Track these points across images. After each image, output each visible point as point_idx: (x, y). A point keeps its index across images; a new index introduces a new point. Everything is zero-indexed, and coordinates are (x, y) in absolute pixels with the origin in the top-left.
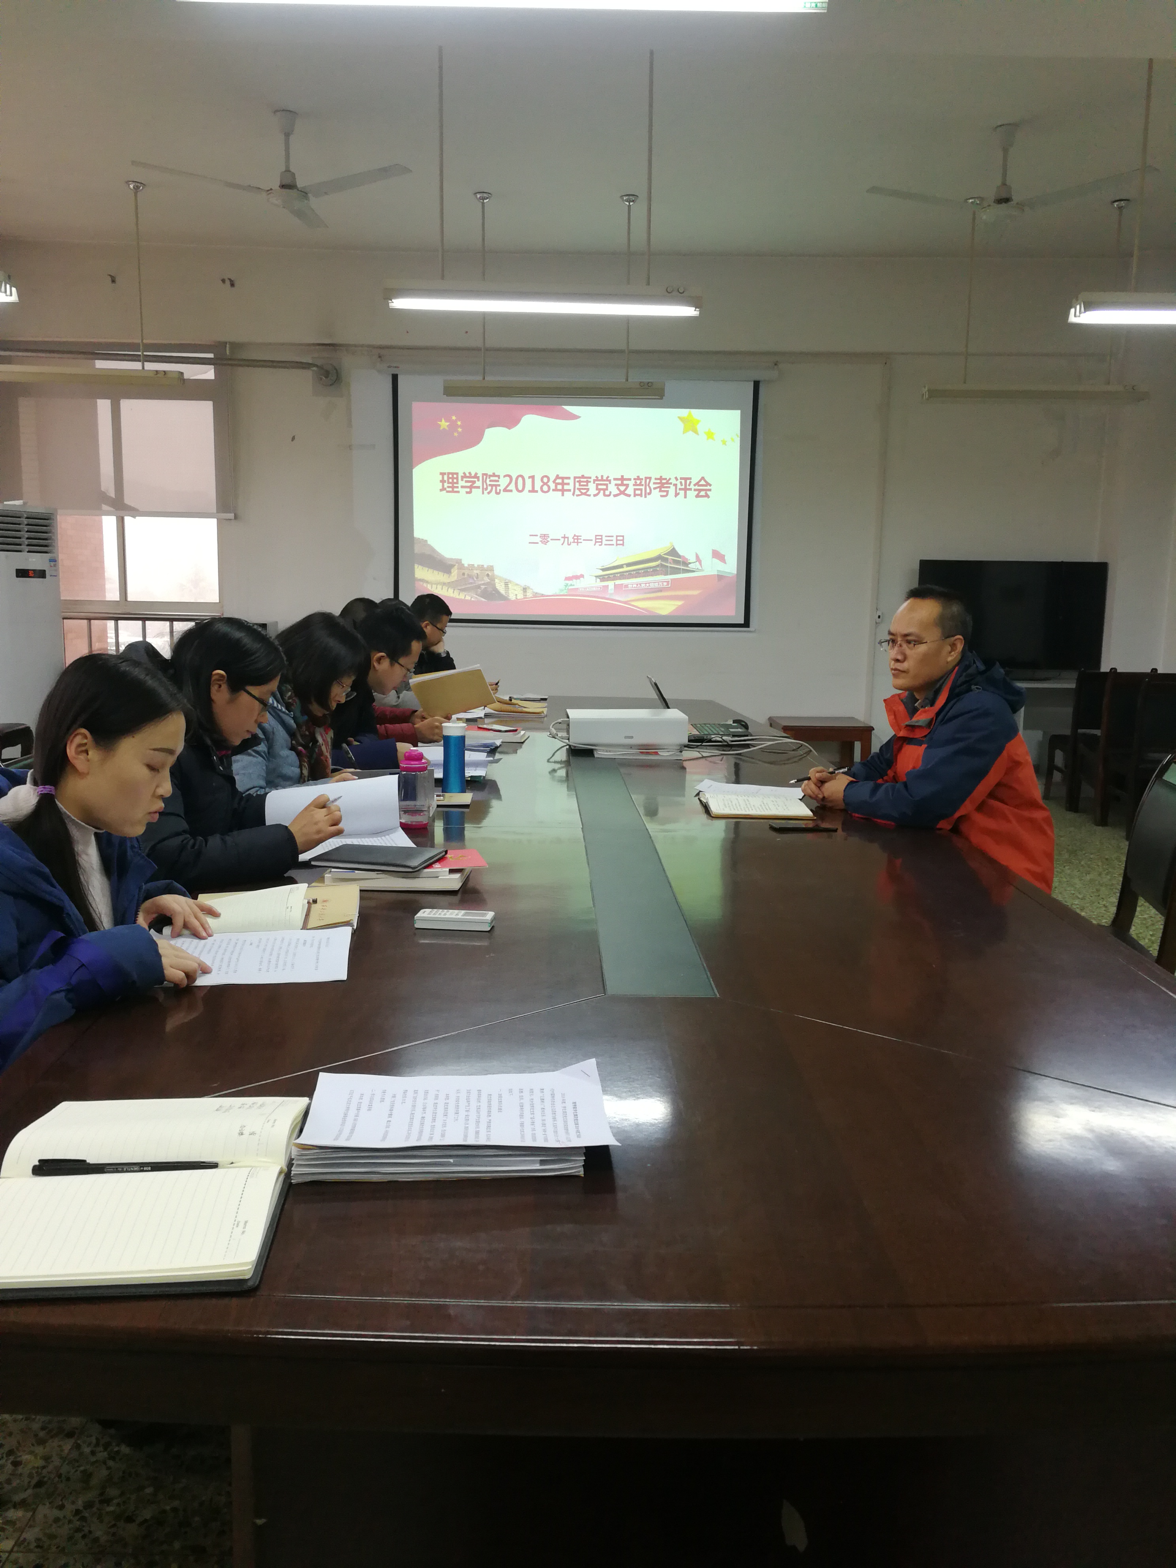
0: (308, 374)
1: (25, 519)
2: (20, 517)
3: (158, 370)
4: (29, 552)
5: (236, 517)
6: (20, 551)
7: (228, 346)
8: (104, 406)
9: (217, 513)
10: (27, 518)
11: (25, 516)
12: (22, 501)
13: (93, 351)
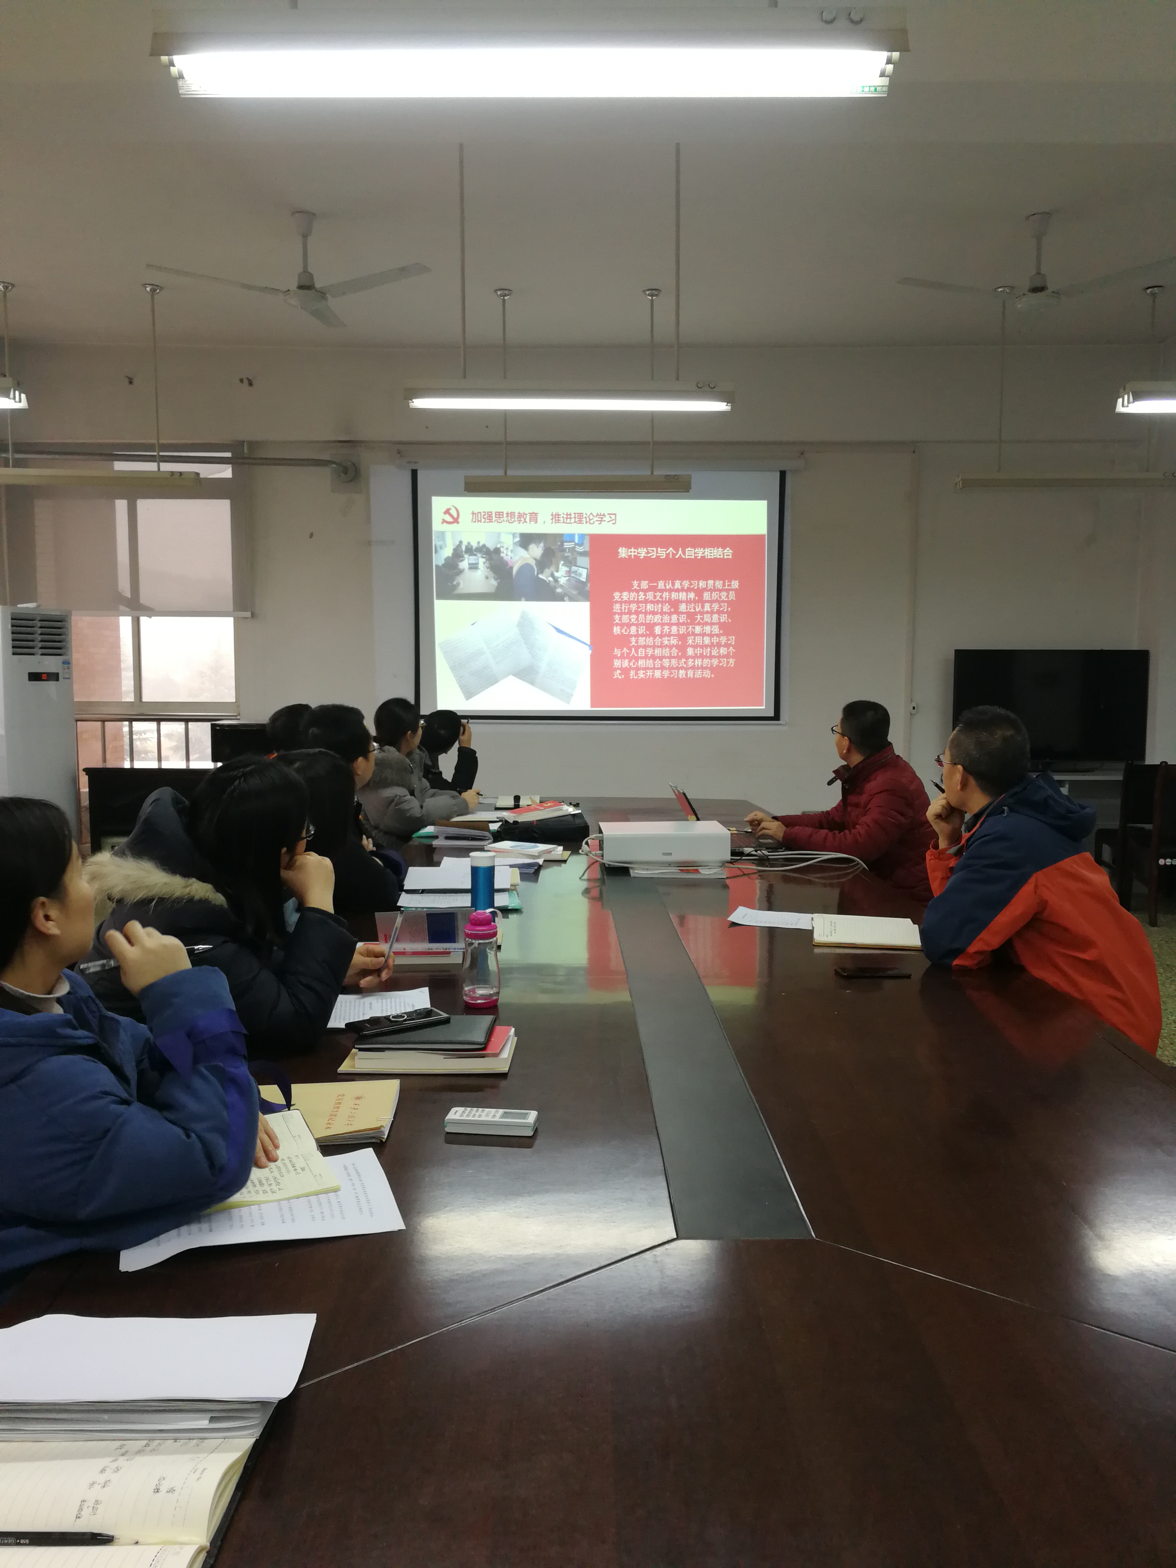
0: (327, 471)
1: (39, 622)
2: (33, 620)
3: (174, 470)
4: (42, 654)
5: (253, 615)
6: (33, 654)
7: (245, 444)
8: (121, 505)
9: (233, 611)
10: (40, 621)
11: (39, 619)
12: (35, 604)
13: (109, 453)
